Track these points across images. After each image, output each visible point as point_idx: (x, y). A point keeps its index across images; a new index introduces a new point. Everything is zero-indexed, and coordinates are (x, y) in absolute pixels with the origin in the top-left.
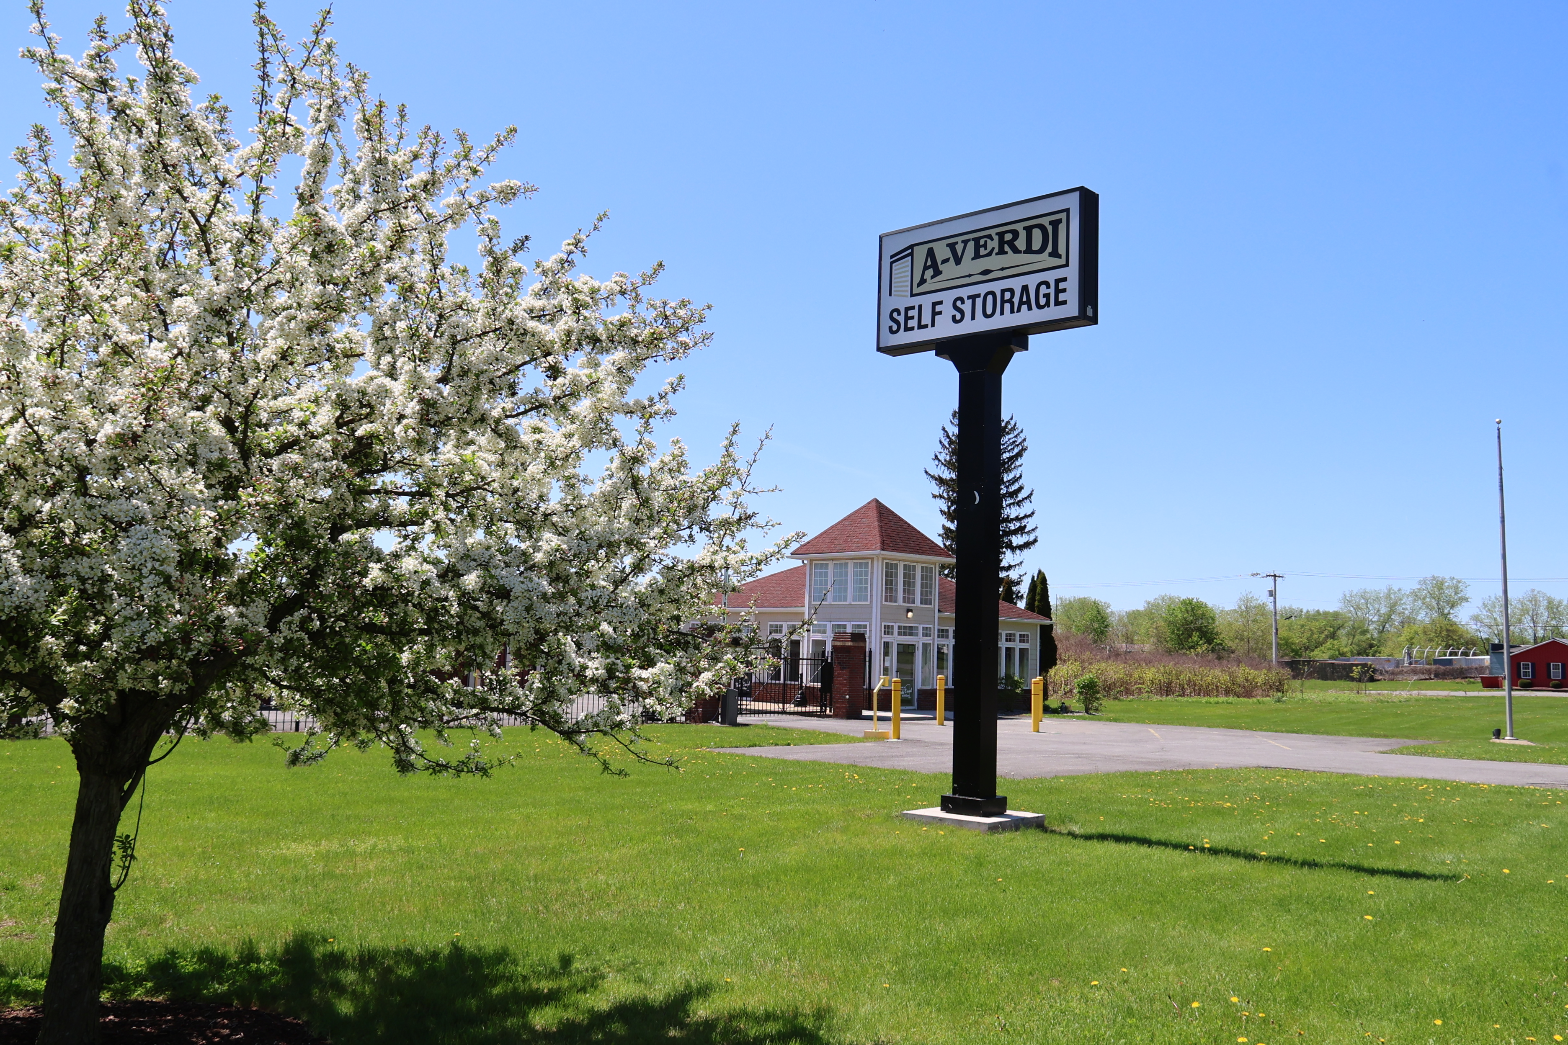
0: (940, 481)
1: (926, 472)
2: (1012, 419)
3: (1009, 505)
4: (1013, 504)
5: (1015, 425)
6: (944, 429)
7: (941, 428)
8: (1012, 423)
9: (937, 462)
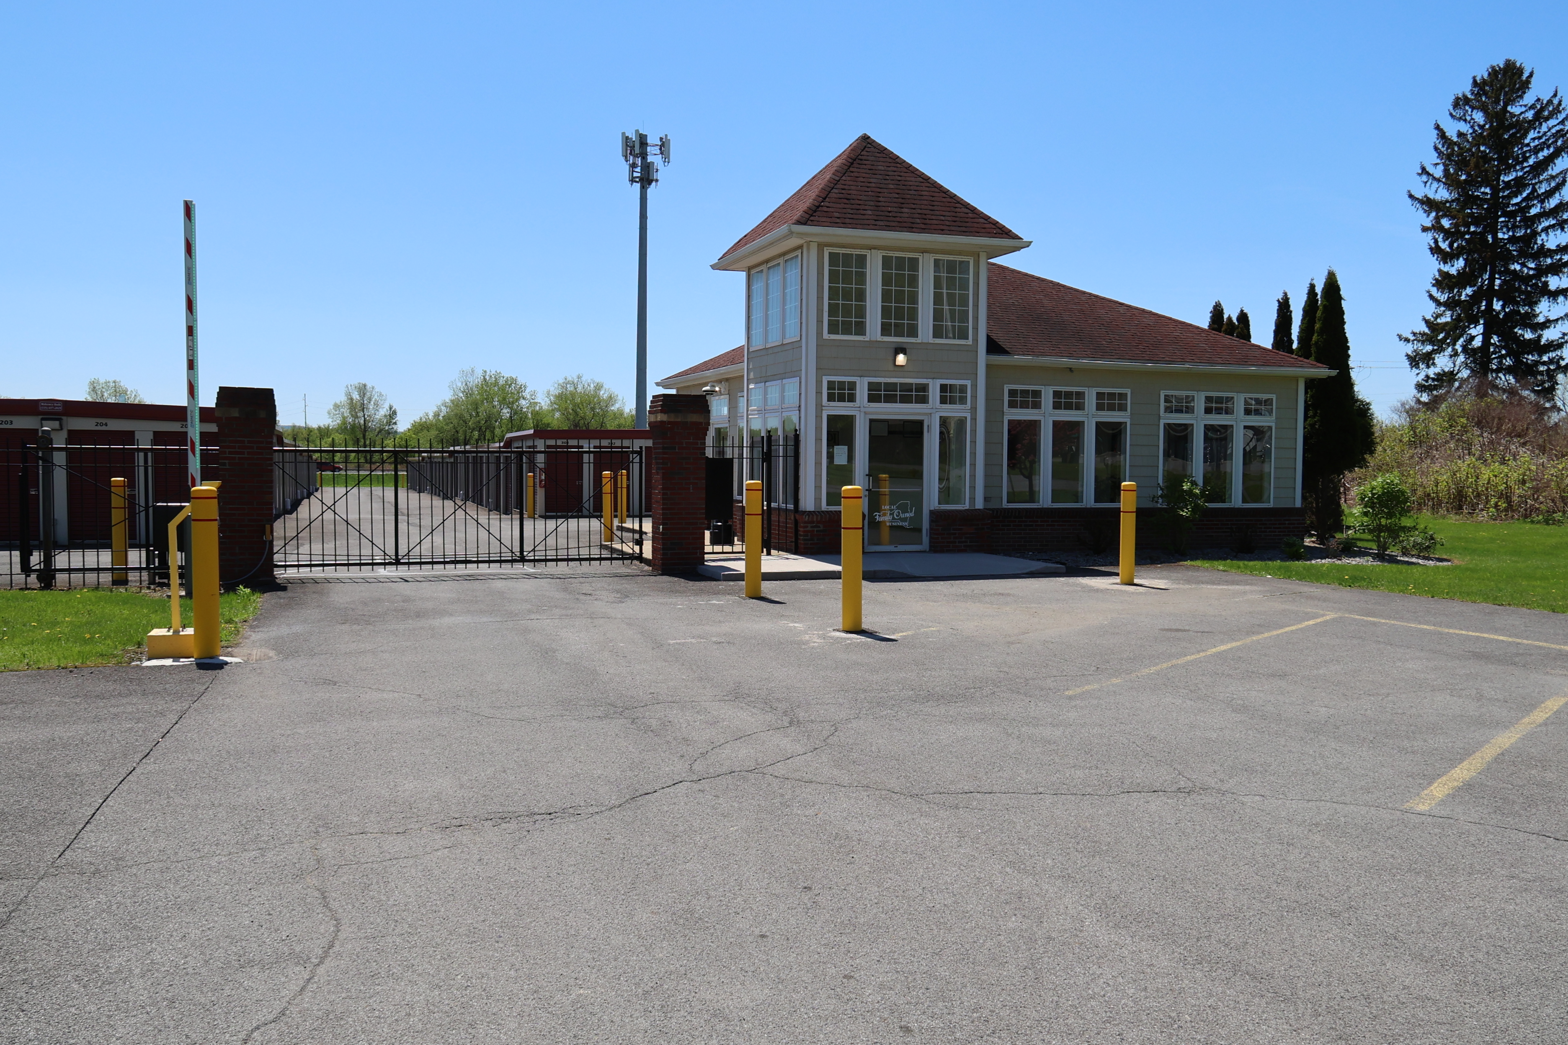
0: (1429, 204)
1: (1411, 196)
2: (1555, 95)
3: (1546, 230)
4: (1552, 227)
5: (1560, 104)
6: (1438, 127)
7: (1433, 126)
8: (1556, 101)
9: (1424, 178)
